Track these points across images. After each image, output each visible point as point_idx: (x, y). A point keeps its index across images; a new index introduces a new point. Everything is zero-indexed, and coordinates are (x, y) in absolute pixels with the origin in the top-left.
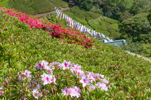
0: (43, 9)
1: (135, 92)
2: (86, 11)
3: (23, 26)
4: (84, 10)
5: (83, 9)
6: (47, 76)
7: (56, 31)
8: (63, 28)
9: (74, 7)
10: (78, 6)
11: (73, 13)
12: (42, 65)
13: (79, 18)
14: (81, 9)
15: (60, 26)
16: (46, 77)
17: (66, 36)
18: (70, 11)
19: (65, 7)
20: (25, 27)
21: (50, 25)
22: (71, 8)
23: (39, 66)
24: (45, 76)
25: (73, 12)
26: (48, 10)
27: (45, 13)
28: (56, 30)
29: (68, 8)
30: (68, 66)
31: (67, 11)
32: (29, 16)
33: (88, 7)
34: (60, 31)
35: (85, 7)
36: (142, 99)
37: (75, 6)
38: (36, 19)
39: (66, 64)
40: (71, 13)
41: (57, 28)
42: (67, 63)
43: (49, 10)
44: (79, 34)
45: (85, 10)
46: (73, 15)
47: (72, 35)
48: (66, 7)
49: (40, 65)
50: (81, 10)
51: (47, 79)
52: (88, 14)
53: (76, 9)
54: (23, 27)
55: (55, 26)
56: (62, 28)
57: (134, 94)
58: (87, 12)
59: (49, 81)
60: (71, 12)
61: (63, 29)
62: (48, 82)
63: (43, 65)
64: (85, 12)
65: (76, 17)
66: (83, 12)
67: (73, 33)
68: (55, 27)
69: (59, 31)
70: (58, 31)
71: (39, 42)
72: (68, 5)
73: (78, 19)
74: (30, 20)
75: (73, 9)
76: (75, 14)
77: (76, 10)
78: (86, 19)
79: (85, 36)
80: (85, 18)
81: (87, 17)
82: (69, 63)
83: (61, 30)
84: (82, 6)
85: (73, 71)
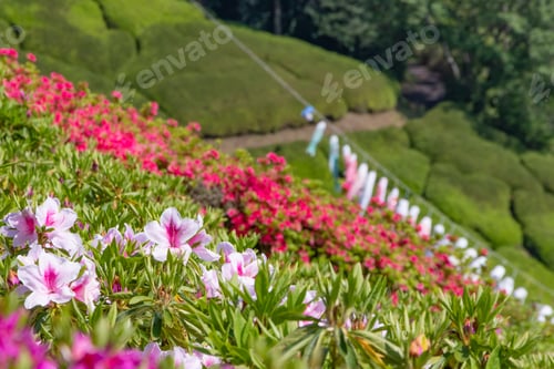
0: (216, 106)
2: (519, 151)
4: (507, 145)
5: (502, 136)
7: (249, 209)
8: (304, 194)
9: (436, 112)
10: (470, 107)
11: (426, 159)
12: (41, 222)
13: (468, 191)
14: (486, 129)
15: (281, 181)
17: (315, 247)
18: (404, 137)
19: (371, 111)
20: (31, 130)
21: (215, 166)
22: (417, 122)
23: (24, 228)
25: (426, 152)
28: (251, 201)
29: (396, 120)
31: (386, 135)
33: (535, 126)
34: (280, 211)
35: (512, 121)
37: (446, 110)
38: (126, 122)
40: (414, 153)
41: (263, 189)
42: (179, 222)
43: (260, 122)
44: (402, 243)
45: (515, 141)
46: (427, 168)
47: (357, 243)
48: (383, 111)
49: (30, 222)
50: (489, 138)
52: (534, 173)
53: (449, 126)
55: (248, 174)
56: (293, 194)
58: (531, 156)
60: (413, 145)
61: (302, 204)
64: (510, 156)
65: (440, 186)
66: (496, 155)
67: (364, 233)
68: (251, 182)
69: (273, 210)
70: (264, 212)
72: (393, 100)
73: (456, 199)
74: (83, 122)
75: (432, 125)
76: (441, 167)
77: (449, 136)
78: (512, 209)
80: (505, 197)
81: (522, 195)
83: (288, 204)
84: (492, 112)
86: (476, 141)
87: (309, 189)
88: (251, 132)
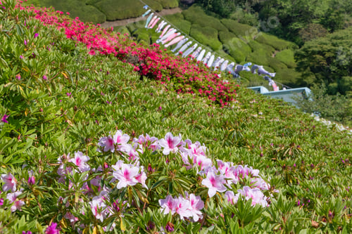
0: (120, 9)
1: (331, 213)
2: (220, 18)
3: (72, 48)
4: (216, 17)
5: (214, 14)
6: (125, 167)
7: (148, 63)
8: (166, 57)
9: (192, 7)
10: (203, 5)
11: (189, 23)
12: (115, 141)
13: (204, 33)
14: (208, 12)
15: (158, 52)
16: (123, 170)
17: (172, 75)
18: (182, 16)
19: (170, 8)
20: (77, 51)
21: (135, 48)
22: (186, 11)
23: (108, 144)
24: (120, 169)
25: (190, 21)
26: (131, 13)
27: (124, 19)
28: (149, 60)
29: (179, 11)
30: (175, 145)
31: (176, 16)
32: (87, 26)
33: (225, 10)
34: (159, 64)
35: (217, 9)
36: (347, 228)
37: (195, 6)
38: (103, 34)
39: (170, 142)
40: (186, 21)
41: (152, 55)
42: (172, 138)
43: (134, 14)
44: (201, 71)
45: (218, 15)
46: (190, 26)
47: (186, 72)
48: (175, 8)
49: (111, 141)
50: (210, 15)
51: (126, 174)
52: (225, 25)
53: (197, 12)
54: (73, 50)
55: (147, 51)
56: (163, 57)
57: (330, 215)
58: (224, 20)
59: (131, 180)
60: (185, 19)
61: (166, 60)
62: (128, 183)
63: (118, 141)
64: (217, 20)
65: (195, 31)
66: (213, 20)
67: (188, 68)
68: (148, 54)
69: (157, 63)
70: (153, 64)
71: (109, 87)
72: (178, 5)
73: (200, 35)
74: (88, 36)
75: (191, 12)
76: (194, 25)
77: (196, 15)
78: (219, 37)
79: (217, 77)
80: (216, 34)
81: (222, 33)
82: (178, 139)
83: (161, 60)
84: (210, 6)
85: (186, 158)
86: (205, 16)
87: (168, 54)
88: (132, 17)
